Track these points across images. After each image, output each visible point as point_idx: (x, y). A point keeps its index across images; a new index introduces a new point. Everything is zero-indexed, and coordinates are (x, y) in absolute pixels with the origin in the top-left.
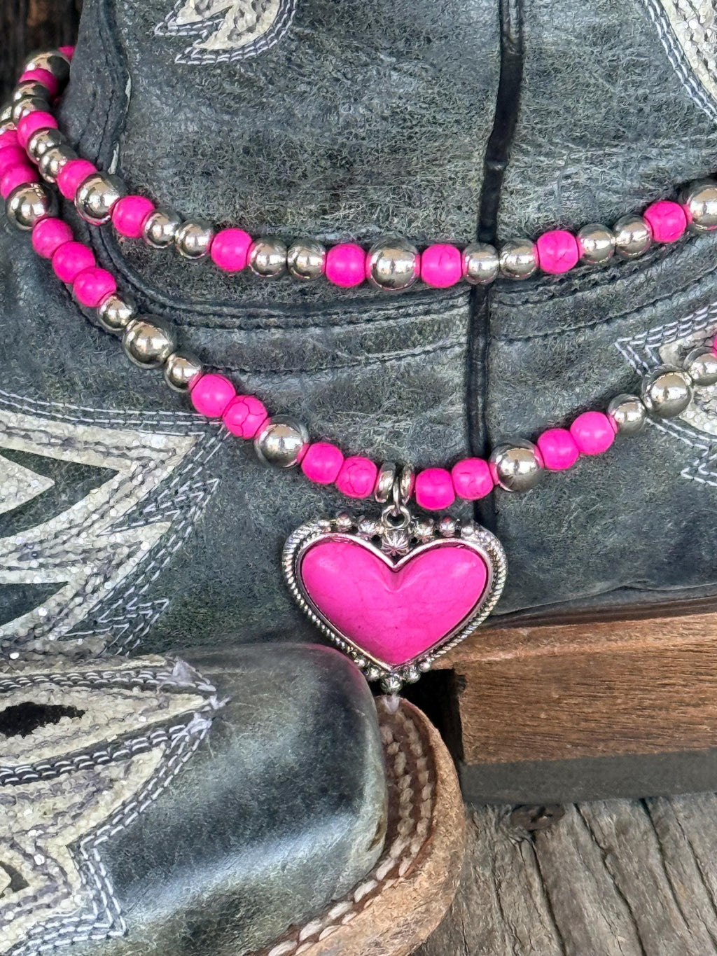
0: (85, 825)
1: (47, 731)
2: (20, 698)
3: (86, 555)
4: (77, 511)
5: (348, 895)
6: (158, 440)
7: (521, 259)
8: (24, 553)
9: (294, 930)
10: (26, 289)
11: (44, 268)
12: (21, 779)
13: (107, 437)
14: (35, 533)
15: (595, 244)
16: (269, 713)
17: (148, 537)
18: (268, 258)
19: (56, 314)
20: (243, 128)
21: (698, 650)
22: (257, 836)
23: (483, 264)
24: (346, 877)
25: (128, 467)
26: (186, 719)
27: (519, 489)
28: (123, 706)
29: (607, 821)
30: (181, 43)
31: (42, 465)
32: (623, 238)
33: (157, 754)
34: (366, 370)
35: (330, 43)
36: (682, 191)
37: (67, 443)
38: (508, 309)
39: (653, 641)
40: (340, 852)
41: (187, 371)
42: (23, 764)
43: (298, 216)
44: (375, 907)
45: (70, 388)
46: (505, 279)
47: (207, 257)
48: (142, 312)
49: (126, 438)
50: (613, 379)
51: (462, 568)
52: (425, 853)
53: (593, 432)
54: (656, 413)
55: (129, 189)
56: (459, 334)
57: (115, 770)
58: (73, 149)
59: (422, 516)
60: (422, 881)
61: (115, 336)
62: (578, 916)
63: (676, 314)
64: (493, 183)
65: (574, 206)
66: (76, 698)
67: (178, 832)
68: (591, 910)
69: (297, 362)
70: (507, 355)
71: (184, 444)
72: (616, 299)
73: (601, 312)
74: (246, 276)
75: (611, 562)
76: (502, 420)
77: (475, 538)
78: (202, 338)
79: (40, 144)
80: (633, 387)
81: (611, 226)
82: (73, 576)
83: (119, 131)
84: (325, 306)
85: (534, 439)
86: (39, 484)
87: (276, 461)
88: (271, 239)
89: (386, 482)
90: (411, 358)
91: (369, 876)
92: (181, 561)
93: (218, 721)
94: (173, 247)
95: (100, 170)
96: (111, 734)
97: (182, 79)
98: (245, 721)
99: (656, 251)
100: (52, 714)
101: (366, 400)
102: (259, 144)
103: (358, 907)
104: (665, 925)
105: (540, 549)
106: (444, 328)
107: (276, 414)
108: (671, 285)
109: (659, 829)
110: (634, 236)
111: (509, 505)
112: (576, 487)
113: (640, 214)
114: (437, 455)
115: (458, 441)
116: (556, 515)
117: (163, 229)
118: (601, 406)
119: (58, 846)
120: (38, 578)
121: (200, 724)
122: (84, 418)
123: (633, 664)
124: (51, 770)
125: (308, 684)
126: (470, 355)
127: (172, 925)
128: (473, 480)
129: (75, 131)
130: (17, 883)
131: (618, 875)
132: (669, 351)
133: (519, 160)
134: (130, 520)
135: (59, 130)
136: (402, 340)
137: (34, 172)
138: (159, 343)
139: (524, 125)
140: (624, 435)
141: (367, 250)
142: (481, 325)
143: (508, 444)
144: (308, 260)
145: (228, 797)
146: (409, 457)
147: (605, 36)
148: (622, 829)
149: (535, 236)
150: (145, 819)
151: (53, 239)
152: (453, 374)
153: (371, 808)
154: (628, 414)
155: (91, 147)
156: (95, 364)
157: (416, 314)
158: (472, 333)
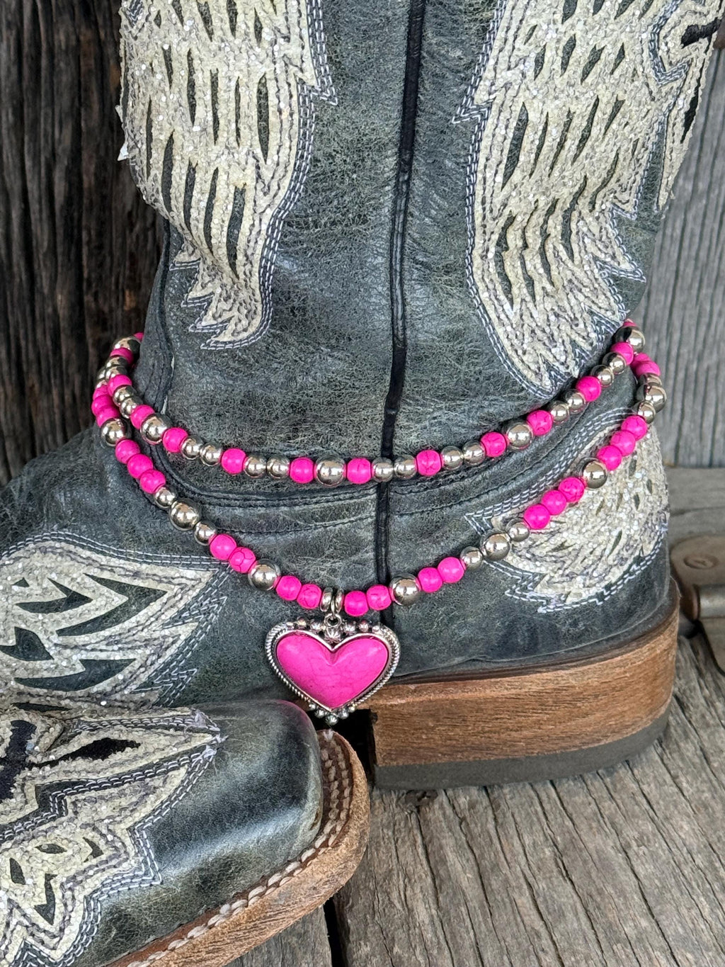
0: (138, 816)
1: (117, 757)
2: (102, 735)
3: (147, 643)
4: (141, 616)
5: (297, 858)
6: (190, 573)
7: (407, 467)
8: (110, 641)
9: (265, 879)
10: (112, 481)
11: (123, 469)
12: (101, 787)
13: (159, 571)
14: (116, 629)
15: (452, 458)
16: (252, 745)
17: (184, 631)
18: (255, 466)
19: (130, 497)
20: (241, 388)
21: (517, 698)
22: (242, 823)
23: (384, 470)
24: (297, 846)
25: (172, 590)
26: (201, 749)
27: (407, 604)
28: (163, 741)
29: (463, 801)
30: (204, 337)
31: (121, 588)
32: (468, 454)
33: (183, 771)
34: (313, 533)
35: (292, 340)
36: (504, 426)
37: (136, 574)
38: (400, 496)
39: (489, 693)
40: (293, 830)
41: (208, 533)
42: (102, 777)
43: (273, 441)
44: (313, 866)
45: (137, 541)
46: (397, 479)
47: (219, 465)
48: (181, 497)
49: (171, 572)
50: (463, 537)
51: (373, 651)
52: (344, 832)
53: (451, 570)
54: (490, 558)
55: (173, 423)
56: (371, 511)
57: (157, 782)
58: (140, 398)
59: (349, 619)
60: (342, 849)
61: (165, 510)
62: (443, 861)
63: (501, 499)
64: (389, 422)
65: (437, 435)
66: (135, 736)
67: (195, 820)
68: (451, 857)
69: (273, 527)
70: (400, 523)
71: (206, 576)
72: (464, 490)
73: (455, 498)
74: (243, 476)
75: (465, 645)
76: (397, 561)
77: (380, 633)
78: (216, 512)
79: (121, 395)
80: (475, 543)
81: (461, 447)
82: (139, 655)
83: (168, 389)
84: (290, 494)
85: (416, 573)
86: (119, 600)
87: (261, 587)
88: (257, 455)
89: (327, 600)
90: (343, 524)
91: (310, 846)
92: (205, 646)
93: (220, 749)
94: (199, 458)
95: (157, 412)
96: (155, 758)
97: (204, 358)
98: (236, 750)
99: (488, 461)
100: (120, 746)
101: (315, 550)
102: (250, 399)
103: (303, 865)
104: (495, 867)
105: (421, 638)
106: (361, 507)
107: (260, 558)
108: (498, 482)
109: (494, 805)
110: (474, 453)
111: (400, 613)
112: (441, 602)
113: (478, 440)
114: (358, 583)
115: (371, 575)
116: (429, 619)
117: (193, 448)
118: (456, 554)
119: (121, 829)
120: (118, 656)
121: (210, 752)
122: (146, 559)
123: (478, 706)
124: (119, 781)
125: (276, 727)
126: (377, 523)
127: (190, 878)
128: (379, 598)
130: (96, 852)
131: (470, 836)
132: (497, 521)
133: (405, 408)
134: (174, 621)
135: (133, 387)
136: (336, 514)
137: (117, 412)
138: (191, 516)
139: (407, 389)
140: (469, 570)
141: (314, 461)
142: (384, 505)
143: (401, 576)
144: (280, 467)
145: (225, 798)
146: (341, 584)
147: (456, 336)
148: (472, 806)
149: (415, 453)
150: (175, 812)
151: (127, 452)
152: (368, 535)
153: (312, 804)
154: (472, 559)
155: (151, 398)
156: (153, 527)
157: (344, 499)
158: (379, 511)
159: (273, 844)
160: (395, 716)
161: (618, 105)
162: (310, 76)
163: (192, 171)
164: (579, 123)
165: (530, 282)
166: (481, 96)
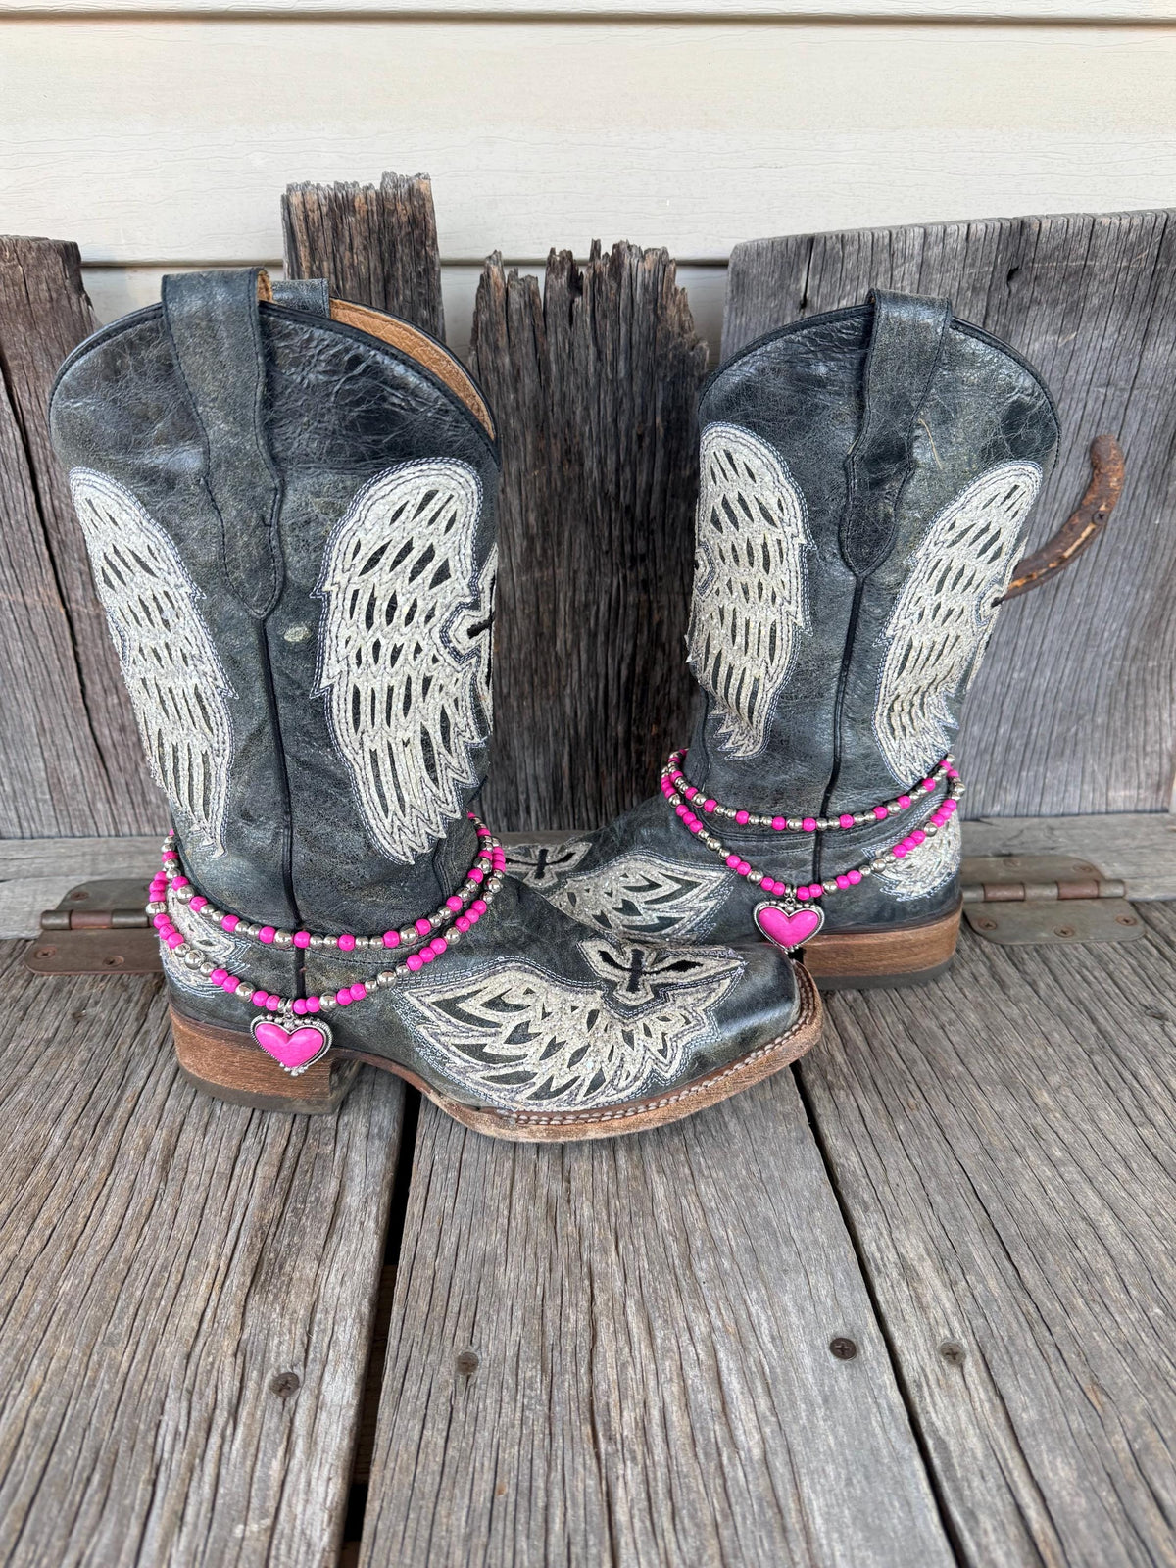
0: (707, 1003)
1: (692, 971)
2: (681, 959)
3: (691, 909)
4: (688, 895)
5: (790, 1029)
6: (715, 874)
7: (835, 824)
8: (672, 908)
9: (772, 1041)
10: (673, 826)
11: (680, 819)
12: (685, 987)
13: (698, 872)
14: (675, 902)
15: (859, 819)
16: (762, 968)
17: (711, 904)
18: (754, 820)
19: (683, 834)
20: (748, 781)
21: (881, 944)
22: (763, 1009)
23: (823, 825)
24: (789, 1023)
25: (704, 882)
26: (736, 969)
27: (830, 894)
28: (715, 963)
29: (849, 997)
30: (727, 753)
31: (678, 880)
32: (867, 817)
33: (728, 981)
34: (783, 854)
35: (778, 756)
36: (885, 803)
37: (686, 874)
38: (831, 839)
39: (867, 941)
40: (789, 1014)
41: (726, 854)
42: (685, 981)
43: (764, 808)
44: (799, 1035)
45: (687, 856)
46: (829, 829)
47: (735, 819)
48: (711, 835)
49: (704, 873)
50: (860, 860)
51: (810, 918)
52: (814, 1017)
53: (855, 877)
54: (875, 872)
55: (709, 797)
56: (812, 845)
57: (715, 985)
58: (689, 783)
59: (799, 901)
60: (814, 1026)
61: (702, 842)
62: (845, 1029)
63: (881, 841)
64: (826, 799)
65: (851, 807)
66: (699, 960)
67: (738, 1007)
68: (849, 1028)
69: (760, 851)
70: (827, 852)
71: (723, 876)
72: (863, 836)
73: (858, 840)
74: (747, 825)
75: (856, 916)
76: (826, 869)
77: (815, 908)
78: (730, 843)
79: (679, 782)
80: (867, 863)
81: (863, 813)
82: (686, 915)
83: (706, 778)
84: (771, 835)
85: (835, 878)
86: (677, 886)
87: (753, 882)
88: (755, 814)
89: (788, 891)
90: (797, 852)
91: (796, 1023)
92: (720, 912)
93: (746, 968)
94: (724, 815)
95: (699, 791)
96: (712, 973)
97: (727, 764)
98: (755, 970)
99: (877, 821)
101: (783, 865)
102: (753, 786)
103: (794, 1034)
104: (874, 1034)
105: (834, 912)
106: (809, 842)
107: (754, 868)
108: (880, 831)
109: (867, 1000)
110: (871, 817)
111: (825, 899)
112: (847, 893)
113: (872, 810)
114: (803, 882)
115: (810, 878)
116: (840, 902)
117: (721, 810)
118: (857, 869)
119: (699, 1010)
120: (676, 916)
121: (740, 971)
122: (690, 867)
123: (860, 948)
124: (694, 984)
125: (773, 959)
126: (815, 851)
127: (736, 1037)
128: (816, 891)
129: (690, 776)
130: (688, 1022)
131: (855, 1015)
132: (878, 852)
133: (835, 793)
134: (705, 898)
135: (684, 777)
136: (794, 846)
137: (677, 790)
138: (718, 845)
139: (839, 782)
140: (864, 877)
141: (786, 819)
142: (819, 843)
143: (827, 880)
144: (768, 822)
145: (753, 996)
146: (795, 883)
147: (866, 756)
148: (855, 1000)
149: (839, 816)
150: (727, 1002)
151: (682, 811)
152: (810, 858)
153: (797, 1001)
154: (866, 872)
155: (695, 783)
156: (697, 849)
157: (799, 839)
158: (816, 845)
159: (778, 1021)
160: (815, 951)
161: (958, 637)
162: (800, 621)
163: (731, 669)
164: (938, 647)
165: (904, 729)
166: (889, 632)
